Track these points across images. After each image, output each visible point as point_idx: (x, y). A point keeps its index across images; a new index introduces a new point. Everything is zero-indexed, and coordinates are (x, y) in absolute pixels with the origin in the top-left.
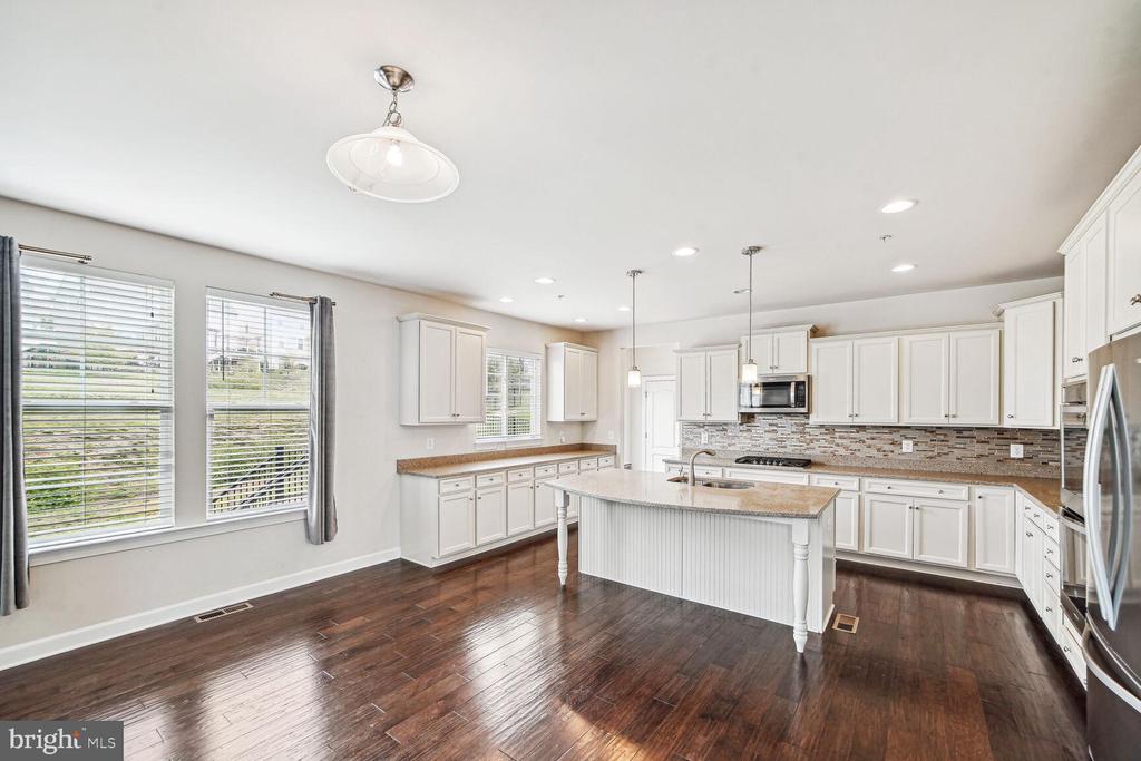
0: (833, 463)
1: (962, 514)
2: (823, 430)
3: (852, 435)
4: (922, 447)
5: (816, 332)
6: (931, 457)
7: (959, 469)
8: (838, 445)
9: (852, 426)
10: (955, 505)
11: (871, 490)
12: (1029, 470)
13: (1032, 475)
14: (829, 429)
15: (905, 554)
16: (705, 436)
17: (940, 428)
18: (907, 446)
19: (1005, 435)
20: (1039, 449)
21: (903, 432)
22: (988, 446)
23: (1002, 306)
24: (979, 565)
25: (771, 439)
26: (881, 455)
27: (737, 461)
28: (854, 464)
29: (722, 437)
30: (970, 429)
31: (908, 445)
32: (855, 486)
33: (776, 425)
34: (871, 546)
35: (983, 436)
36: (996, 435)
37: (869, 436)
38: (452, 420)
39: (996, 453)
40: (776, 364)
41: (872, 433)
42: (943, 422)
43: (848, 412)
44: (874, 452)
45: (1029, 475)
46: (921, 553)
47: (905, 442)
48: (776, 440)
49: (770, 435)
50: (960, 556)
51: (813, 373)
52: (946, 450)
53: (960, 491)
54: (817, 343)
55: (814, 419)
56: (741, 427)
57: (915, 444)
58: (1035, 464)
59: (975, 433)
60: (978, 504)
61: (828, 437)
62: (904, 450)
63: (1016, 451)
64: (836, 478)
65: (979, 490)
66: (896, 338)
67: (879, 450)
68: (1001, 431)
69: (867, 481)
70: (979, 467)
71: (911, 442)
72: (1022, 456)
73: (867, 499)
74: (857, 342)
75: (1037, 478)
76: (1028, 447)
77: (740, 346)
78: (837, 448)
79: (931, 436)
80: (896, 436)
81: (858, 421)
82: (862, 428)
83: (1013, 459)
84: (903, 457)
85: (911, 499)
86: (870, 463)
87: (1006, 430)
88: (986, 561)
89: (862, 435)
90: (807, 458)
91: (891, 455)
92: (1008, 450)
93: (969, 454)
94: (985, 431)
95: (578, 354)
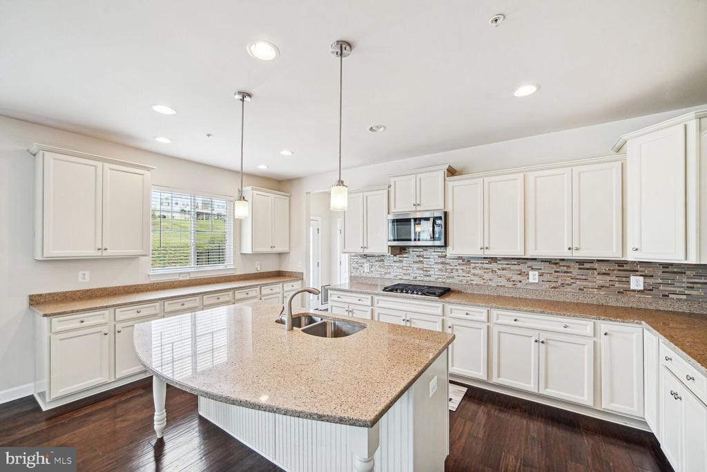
0: (469, 291)
1: (588, 350)
2: (461, 261)
3: (486, 266)
4: (546, 277)
5: (452, 172)
6: (555, 288)
7: (581, 299)
8: (474, 275)
9: (484, 258)
10: (581, 340)
11: (500, 321)
12: (648, 302)
13: (653, 307)
14: (467, 261)
15: (531, 387)
16: (367, 266)
17: (563, 260)
18: (534, 277)
19: (624, 268)
20: (660, 281)
21: (530, 263)
22: (608, 278)
23: (625, 137)
24: (605, 405)
25: (418, 269)
26: (510, 285)
27: (385, 289)
28: (487, 293)
29: (380, 267)
30: (591, 262)
31: (534, 275)
32: (484, 317)
33: (422, 256)
34: (499, 376)
35: (604, 268)
36: (617, 267)
37: (500, 266)
38: (99, 253)
39: (617, 285)
40: (418, 202)
41: (503, 264)
42: (567, 254)
43: (480, 245)
44: (503, 282)
45: (650, 307)
46: (546, 387)
47: (531, 273)
48: (422, 269)
49: (416, 266)
50: (586, 395)
51: (449, 209)
52: (569, 281)
53: (584, 326)
54: (453, 182)
55: (451, 252)
56: (395, 258)
57: (541, 275)
58: (654, 297)
59: (596, 265)
60: (603, 340)
61: (464, 267)
62: (531, 280)
63: (637, 283)
64: (468, 308)
65: (605, 326)
66: (521, 175)
67: (508, 280)
68: (621, 263)
69: (494, 312)
70: (599, 297)
71: (536, 273)
72: (641, 288)
73: (495, 330)
74: (486, 180)
75: (657, 311)
76: (648, 280)
77: (390, 186)
78: (473, 278)
79: (555, 268)
80: (523, 267)
81: (488, 253)
82: (494, 260)
83: (634, 291)
84: (529, 287)
85: (537, 332)
86: (501, 292)
87: (626, 262)
88: (612, 401)
89: (494, 266)
90: (447, 286)
91: (519, 285)
92: (628, 282)
93: (590, 284)
94: (605, 264)
95: (270, 198)
